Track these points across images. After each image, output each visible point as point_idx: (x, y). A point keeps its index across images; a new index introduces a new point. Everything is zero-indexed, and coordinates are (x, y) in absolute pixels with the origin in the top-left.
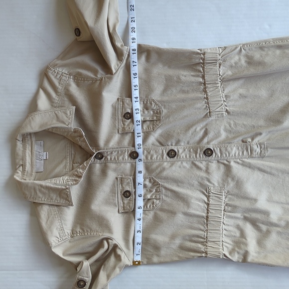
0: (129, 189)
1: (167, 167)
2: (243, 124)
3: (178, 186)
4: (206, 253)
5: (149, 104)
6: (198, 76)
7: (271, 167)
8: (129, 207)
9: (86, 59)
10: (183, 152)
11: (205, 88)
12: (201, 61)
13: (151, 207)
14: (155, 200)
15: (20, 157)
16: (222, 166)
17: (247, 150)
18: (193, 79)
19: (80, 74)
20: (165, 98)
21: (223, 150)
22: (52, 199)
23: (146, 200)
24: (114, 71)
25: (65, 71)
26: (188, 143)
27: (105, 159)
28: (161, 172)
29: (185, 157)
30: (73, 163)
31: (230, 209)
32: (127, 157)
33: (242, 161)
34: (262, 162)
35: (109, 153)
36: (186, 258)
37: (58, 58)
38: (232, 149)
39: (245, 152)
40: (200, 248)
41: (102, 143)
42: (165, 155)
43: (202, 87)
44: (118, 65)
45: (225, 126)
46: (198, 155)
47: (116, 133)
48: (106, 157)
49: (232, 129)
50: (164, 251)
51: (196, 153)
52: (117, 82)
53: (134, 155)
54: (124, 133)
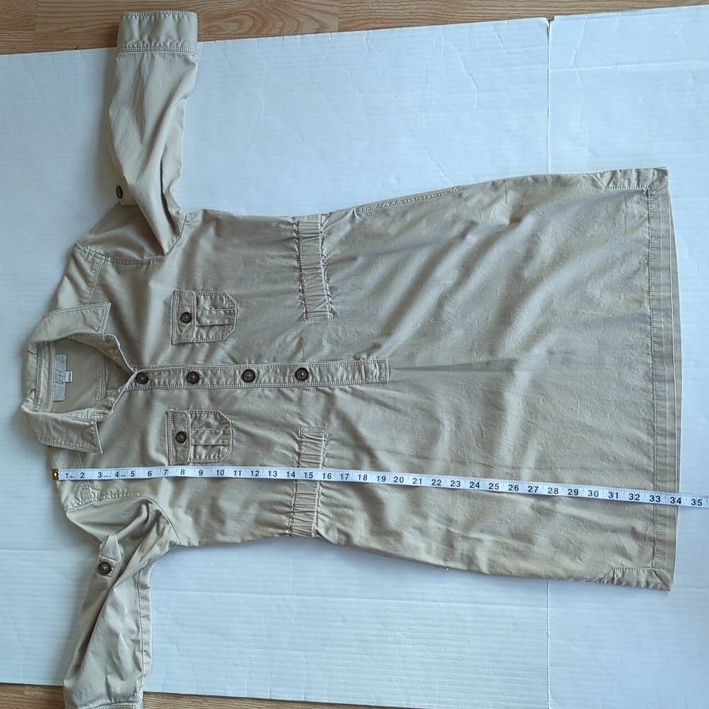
0: (183, 430)
1: (241, 396)
2: (356, 331)
3: (257, 426)
4: (290, 528)
5: (218, 301)
6: (291, 257)
7: (394, 399)
8: (184, 457)
9: (129, 233)
10: (265, 374)
11: (301, 276)
12: (295, 235)
13: (216, 458)
14: (222, 447)
15: (32, 378)
16: (322, 397)
17: (360, 373)
18: (284, 262)
19: (119, 254)
20: (243, 291)
21: (324, 370)
22: (71, 441)
23: (209, 447)
24: (166, 250)
25: (100, 250)
26: (274, 360)
27: (151, 383)
28: (231, 404)
29: (267, 381)
30: (107, 389)
32: (182, 380)
33: (351, 388)
34: (382, 391)
35: (156, 373)
36: (262, 535)
37: (91, 232)
38: (337, 370)
39: (357, 375)
40: (283, 521)
41: (146, 359)
42: (239, 378)
43: (297, 274)
44: (173, 241)
45: (329, 333)
46: (287, 379)
47: (168, 344)
48: (152, 380)
49: (340, 338)
50: (231, 525)
51: (284, 376)
52: (172, 265)
53: (193, 378)
54: (181, 344)
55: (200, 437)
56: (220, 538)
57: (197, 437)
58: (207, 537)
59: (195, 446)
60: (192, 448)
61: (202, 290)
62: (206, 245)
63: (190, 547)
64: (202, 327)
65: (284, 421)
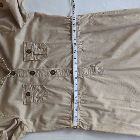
0: (29, 92)
1: (50, 79)
2: (91, 57)
3: (56, 90)
4: (70, 126)
5: (41, 45)
6: (67, 31)
7: (105, 80)
8: (29, 101)
9: (6, 20)
10: (59, 72)
11: (71, 37)
12: (69, 23)
13: (42, 101)
14: (44, 97)
16: (80, 79)
17: (93, 71)
18: (65, 32)
19: (2, 28)
20: (50, 42)
21: (80, 70)
23: (39, 97)
24: (21, 27)
26: (62, 67)
27: (16, 75)
28: (47, 82)
29: (60, 74)
31: (83, 102)
32: (28, 74)
33: (90, 76)
34: (101, 77)
35: (18, 72)
36: (59, 128)
38: (85, 70)
39: (92, 72)
40: (67, 123)
41: (14, 66)
42: (49, 73)
43: (69, 37)
44: (23, 24)
45: (82, 58)
47: (22, 61)
49: (85, 59)
50: (48, 125)
51: (66, 72)
52: (23, 33)
53: (32, 73)
54: (27, 61)
55: (35, 94)
56: (44, 129)
57: (34, 94)
58: (39, 129)
59: (33, 97)
60: (32, 98)
61: (35, 42)
62: (35, 25)
63: (33, 132)
64: (35, 55)
65: (66, 88)
